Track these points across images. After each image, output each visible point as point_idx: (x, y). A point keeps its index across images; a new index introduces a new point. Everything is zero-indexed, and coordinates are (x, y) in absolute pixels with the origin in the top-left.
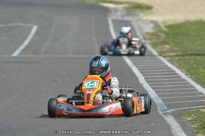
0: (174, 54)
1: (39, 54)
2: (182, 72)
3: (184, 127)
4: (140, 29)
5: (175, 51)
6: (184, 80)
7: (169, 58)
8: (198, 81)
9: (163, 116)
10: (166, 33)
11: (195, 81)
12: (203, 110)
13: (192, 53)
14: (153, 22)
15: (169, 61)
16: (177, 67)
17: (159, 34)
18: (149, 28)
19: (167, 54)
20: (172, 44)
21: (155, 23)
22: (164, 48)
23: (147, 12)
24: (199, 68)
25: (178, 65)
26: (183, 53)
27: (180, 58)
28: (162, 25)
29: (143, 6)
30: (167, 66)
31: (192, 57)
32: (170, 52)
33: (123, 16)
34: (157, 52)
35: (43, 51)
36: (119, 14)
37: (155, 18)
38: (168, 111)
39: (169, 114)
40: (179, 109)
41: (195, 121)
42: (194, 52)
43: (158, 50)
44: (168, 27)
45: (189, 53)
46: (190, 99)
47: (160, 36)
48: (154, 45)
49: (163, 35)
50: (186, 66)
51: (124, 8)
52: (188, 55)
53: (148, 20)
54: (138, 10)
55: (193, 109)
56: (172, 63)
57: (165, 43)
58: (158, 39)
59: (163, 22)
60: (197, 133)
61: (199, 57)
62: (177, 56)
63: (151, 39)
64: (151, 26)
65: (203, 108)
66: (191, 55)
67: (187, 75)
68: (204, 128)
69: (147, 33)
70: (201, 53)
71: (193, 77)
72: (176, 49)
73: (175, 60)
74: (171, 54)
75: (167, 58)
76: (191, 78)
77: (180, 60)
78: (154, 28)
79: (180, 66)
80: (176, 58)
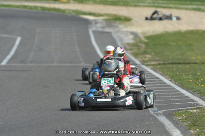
0: (156, 63)
1: (26, 63)
2: (167, 78)
3: (177, 124)
4: (121, 40)
5: (156, 60)
6: (169, 86)
7: (152, 67)
8: (182, 86)
9: (156, 115)
10: (146, 44)
11: (180, 86)
12: (191, 111)
13: (173, 62)
14: (132, 33)
15: (151, 69)
16: (161, 74)
17: (140, 44)
18: (129, 39)
19: (149, 63)
20: (153, 54)
21: (135, 34)
22: (146, 57)
23: (127, 23)
24: (182, 75)
25: (161, 72)
26: (165, 62)
27: (162, 66)
28: (142, 36)
29: (123, 18)
30: (151, 73)
31: (174, 66)
32: (152, 61)
33: (103, 28)
34: (140, 61)
35: (29, 60)
36: (99, 25)
37: (134, 30)
38: (159, 112)
39: (160, 114)
40: (169, 110)
41: (186, 119)
42: (175, 61)
43: (140, 59)
44: (147, 38)
45: (170, 62)
46: (177, 101)
47: (141, 46)
48: (136, 55)
49: (143, 46)
50: (169, 73)
51: (104, 20)
52: (169, 64)
53: (127, 32)
54: (118, 22)
55: (182, 110)
56: (155, 71)
57: (145, 53)
58: (139, 49)
59: (142, 33)
60: (190, 129)
61: (180, 66)
62: (159, 64)
63: (131, 50)
64: (131, 37)
65: (191, 109)
66: (173, 64)
67: (170, 81)
68: (195, 125)
69: (128, 44)
70: (182, 62)
71: (177, 83)
72: (156, 58)
73: (158, 68)
74: (153, 63)
75: (149, 67)
76: (175, 84)
77: (163, 68)
78: (134, 39)
79: (163, 73)
80: (159, 67)
